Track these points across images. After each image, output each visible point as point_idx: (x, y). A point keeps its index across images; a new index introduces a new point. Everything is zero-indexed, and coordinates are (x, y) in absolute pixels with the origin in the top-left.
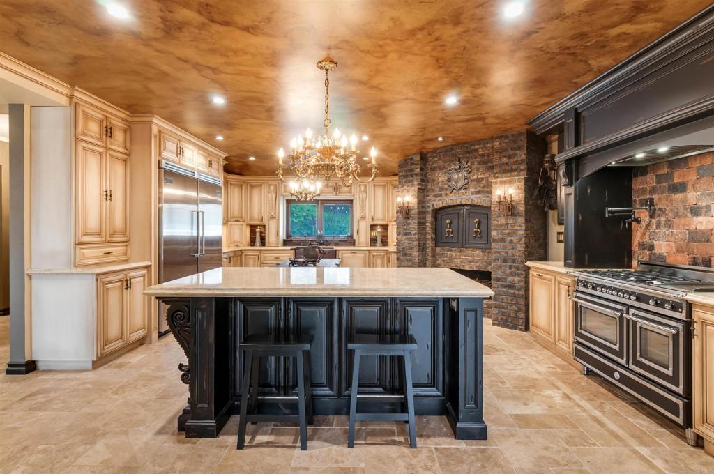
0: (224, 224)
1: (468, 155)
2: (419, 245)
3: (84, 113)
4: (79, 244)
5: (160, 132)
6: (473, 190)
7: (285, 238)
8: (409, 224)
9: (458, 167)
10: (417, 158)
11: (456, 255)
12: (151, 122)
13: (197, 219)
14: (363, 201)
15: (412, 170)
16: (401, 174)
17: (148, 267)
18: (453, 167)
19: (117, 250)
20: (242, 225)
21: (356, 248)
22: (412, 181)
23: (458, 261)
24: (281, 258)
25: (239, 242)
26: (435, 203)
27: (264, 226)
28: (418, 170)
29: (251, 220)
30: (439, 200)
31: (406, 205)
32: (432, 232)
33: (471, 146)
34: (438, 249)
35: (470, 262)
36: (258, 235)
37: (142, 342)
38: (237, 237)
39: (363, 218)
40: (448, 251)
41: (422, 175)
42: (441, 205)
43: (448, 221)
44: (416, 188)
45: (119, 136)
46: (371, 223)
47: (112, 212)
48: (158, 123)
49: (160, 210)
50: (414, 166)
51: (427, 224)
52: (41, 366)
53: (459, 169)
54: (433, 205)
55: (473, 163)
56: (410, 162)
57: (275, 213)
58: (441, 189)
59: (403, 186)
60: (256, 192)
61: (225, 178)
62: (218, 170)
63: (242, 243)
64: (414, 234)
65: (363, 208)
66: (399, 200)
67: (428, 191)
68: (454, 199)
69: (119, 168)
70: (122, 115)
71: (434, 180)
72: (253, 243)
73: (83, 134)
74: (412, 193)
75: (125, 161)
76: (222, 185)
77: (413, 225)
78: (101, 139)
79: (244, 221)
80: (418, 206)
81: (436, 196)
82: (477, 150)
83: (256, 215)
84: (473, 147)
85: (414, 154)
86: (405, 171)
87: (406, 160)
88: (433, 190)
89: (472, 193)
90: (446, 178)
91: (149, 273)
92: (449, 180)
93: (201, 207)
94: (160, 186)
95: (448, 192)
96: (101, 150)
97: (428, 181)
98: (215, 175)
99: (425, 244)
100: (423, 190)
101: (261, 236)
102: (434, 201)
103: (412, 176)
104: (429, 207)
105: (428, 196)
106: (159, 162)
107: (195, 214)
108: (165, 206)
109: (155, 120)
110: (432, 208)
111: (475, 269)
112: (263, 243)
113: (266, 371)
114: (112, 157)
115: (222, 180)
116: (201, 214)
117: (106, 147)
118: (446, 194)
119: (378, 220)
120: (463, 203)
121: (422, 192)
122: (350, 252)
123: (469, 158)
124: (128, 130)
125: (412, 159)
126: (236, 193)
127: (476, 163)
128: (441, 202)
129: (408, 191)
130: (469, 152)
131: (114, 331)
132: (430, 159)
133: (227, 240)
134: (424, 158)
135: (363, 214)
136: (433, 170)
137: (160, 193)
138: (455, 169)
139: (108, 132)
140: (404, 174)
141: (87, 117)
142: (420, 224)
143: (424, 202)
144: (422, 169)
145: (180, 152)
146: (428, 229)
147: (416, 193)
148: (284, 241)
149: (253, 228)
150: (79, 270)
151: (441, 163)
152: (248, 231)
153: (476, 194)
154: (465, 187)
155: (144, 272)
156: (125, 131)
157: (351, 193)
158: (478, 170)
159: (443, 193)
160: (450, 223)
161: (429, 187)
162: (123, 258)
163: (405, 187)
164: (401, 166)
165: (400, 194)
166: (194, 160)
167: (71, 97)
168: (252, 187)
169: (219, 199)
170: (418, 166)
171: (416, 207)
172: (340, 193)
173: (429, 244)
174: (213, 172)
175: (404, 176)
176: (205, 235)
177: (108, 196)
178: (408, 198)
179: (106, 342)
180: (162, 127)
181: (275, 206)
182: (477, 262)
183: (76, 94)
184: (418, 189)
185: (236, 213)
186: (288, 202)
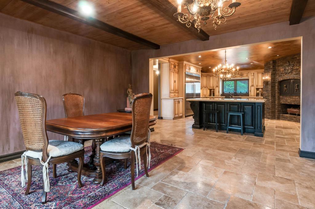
0: (201, 89)
1: (292, 60)
2: (272, 95)
3: (171, 63)
4: (170, 92)
5: (185, 65)
6: (295, 73)
7: (222, 94)
8: (268, 87)
9: (288, 65)
10: (271, 62)
11: (288, 99)
12: (183, 63)
13: (194, 87)
14: (253, 79)
15: (269, 67)
16: (265, 68)
17: (183, 99)
18: (286, 65)
19: (176, 94)
22: (269, 71)
23: (289, 101)
26: (279, 79)
27: (214, 90)
28: (272, 67)
30: (281, 78)
31: (266, 80)
32: (278, 90)
33: (294, 56)
34: (281, 97)
35: (294, 101)
36: (212, 92)
37: (181, 117)
38: (205, 93)
39: (253, 86)
40: (285, 97)
41: (274, 69)
42: (282, 80)
43: (285, 85)
44: (270, 74)
45: (177, 67)
46: (256, 87)
47: (175, 85)
48: (185, 62)
49: (185, 85)
50: (270, 65)
51: (276, 87)
52: (163, 118)
53: (289, 65)
54: (278, 79)
55: (294, 63)
56: (268, 64)
57: (218, 85)
58: (282, 73)
59: (265, 73)
60: (211, 78)
61: (201, 74)
62: (199, 72)
63: (207, 95)
64: (270, 91)
65: (253, 82)
66: (264, 78)
67: (276, 74)
68: (286, 77)
69: (177, 75)
70: (177, 62)
71: (279, 70)
72: (210, 95)
73: (171, 68)
74: (269, 76)
75: (178, 73)
76: (200, 77)
77: (269, 87)
78: (174, 69)
79: (208, 88)
80: (271, 80)
81: (279, 76)
82: (296, 58)
83: (211, 86)
84: (294, 57)
85: (270, 61)
86: (267, 67)
87: (267, 63)
88: (278, 74)
89: (294, 74)
90: (284, 69)
91: (183, 100)
92: (285, 70)
93: (195, 84)
94: (185, 78)
95: (285, 74)
96: (173, 71)
97: (276, 71)
98: (199, 74)
99: (275, 94)
100: (274, 74)
101: (213, 93)
102: (279, 78)
103: (269, 69)
104: (277, 80)
105: (276, 76)
106: (185, 72)
107: (193, 85)
108: (186, 84)
109: (184, 62)
110: (278, 81)
111: (296, 104)
112: (214, 95)
113: (210, 119)
114: (176, 72)
115: (200, 75)
116: (195, 85)
117: (175, 70)
118: (284, 75)
119: (259, 86)
120: (290, 78)
121: (273, 75)
123: (293, 61)
124: (178, 65)
125: (269, 63)
126: (205, 79)
127: (296, 63)
128: (281, 79)
129: (267, 75)
130: (293, 59)
131: (177, 113)
132: (277, 62)
133: (202, 94)
134: (274, 62)
135: (253, 84)
136: (278, 66)
137: (185, 80)
138: (287, 66)
139: (175, 67)
140: (267, 68)
141: (172, 64)
142: (272, 87)
143: (275, 79)
144: (273, 66)
145: (190, 69)
146: (276, 89)
147: (270, 76)
149: (210, 90)
150: (171, 98)
151: (281, 63)
152: (209, 91)
153: (296, 75)
154: (291, 72)
155: (182, 100)
156: (178, 66)
157: (247, 76)
158: (297, 65)
159: (282, 75)
160: (286, 86)
161: (277, 73)
162: (177, 96)
163: (266, 74)
164: (265, 66)
165: (264, 76)
166: (193, 70)
167: (169, 61)
168: (210, 76)
169: (200, 81)
170: (272, 65)
171: (270, 81)
172: (243, 76)
173: (277, 95)
174: (198, 73)
175: (266, 69)
176: (196, 93)
177: (175, 82)
178: (268, 77)
179: (175, 114)
181: (218, 83)
182: (297, 101)
183: (170, 60)
184: (272, 74)
185: (205, 85)
186: (223, 81)
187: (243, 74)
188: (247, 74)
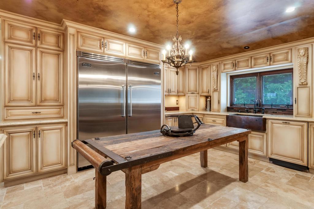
3: (11, 26)
4: (6, 107)
5: (78, 32)
7: (229, 106)
17: (65, 123)
20: (197, 96)
21: (294, 118)
24: (217, 122)
25: (194, 108)
27: (211, 97)
29: (203, 92)
36: (208, 103)
38: (193, 104)
48: (73, 26)
57: (217, 86)
60: (205, 72)
63: (196, 109)
72: (205, 109)
75: (58, 55)
78: (31, 42)
79: (198, 94)
83: (205, 89)
96: (31, 48)
106: (77, 53)
114: (43, 52)
117: (35, 47)
122: (281, 122)
126: (191, 75)
133: (185, 106)
135: (303, 81)
145: (103, 45)
148: (228, 108)
149: (207, 97)
152: (201, 100)
155: (61, 126)
156: (58, 36)
157: (287, 61)
166: (124, 51)
168: (203, 69)
172: (274, 62)
177: (36, 77)
179: (11, 172)
180: (80, 29)
181: (217, 81)
183: (2, 14)
185: (192, 88)
186: (232, 78)
187: (274, 55)
188: (287, 53)
